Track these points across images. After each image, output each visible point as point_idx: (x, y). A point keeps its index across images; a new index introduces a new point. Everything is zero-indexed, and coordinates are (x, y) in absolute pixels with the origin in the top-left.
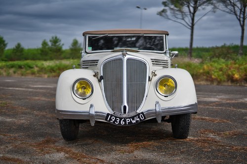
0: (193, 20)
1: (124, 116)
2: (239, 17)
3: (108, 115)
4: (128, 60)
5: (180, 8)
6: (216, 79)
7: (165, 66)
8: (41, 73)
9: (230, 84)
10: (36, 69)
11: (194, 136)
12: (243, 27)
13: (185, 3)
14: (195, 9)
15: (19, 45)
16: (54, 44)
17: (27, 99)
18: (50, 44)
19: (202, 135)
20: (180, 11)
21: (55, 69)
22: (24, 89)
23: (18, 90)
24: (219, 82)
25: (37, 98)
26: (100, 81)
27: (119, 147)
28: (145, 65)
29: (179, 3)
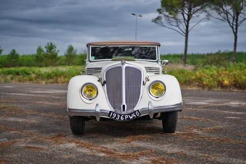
0: (187, 27)
1: (124, 113)
2: (232, 25)
3: (110, 112)
4: (126, 68)
5: (175, 15)
6: (207, 85)
7: (157, 73)
8: (38, 79)
9: (220, 90)
10: (33, 76)
11: (181, 131)
12: (235, 34)
13: (180, 11)
14: (190, 16)
15: (14, 51)
16: (49, 50)
17: (31, 103)
18: (45, 50)
19: (187, 130)
20: (174, 18)
21: (52, 76)
22: (26, 95)
23: (21, 96)
24: (210, 88)
25: (40, 102)
26: (103, 85)
27: (119, 139)
28: (140, 72)
29: (173, 10)
